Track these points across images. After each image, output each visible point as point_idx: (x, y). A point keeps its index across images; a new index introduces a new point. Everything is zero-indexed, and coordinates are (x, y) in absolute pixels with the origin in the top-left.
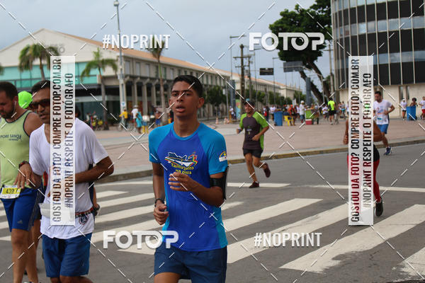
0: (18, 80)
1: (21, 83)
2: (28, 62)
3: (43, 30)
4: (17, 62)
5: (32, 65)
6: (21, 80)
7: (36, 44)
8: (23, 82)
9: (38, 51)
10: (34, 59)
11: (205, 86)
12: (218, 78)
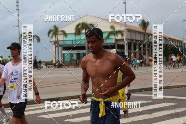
0: (74, 40)
1: (75, 42)
2: (79, 31)
3: (87, 15)
4: (74, 31)
5: (81, 33)
6: (75, 40)
7: (83, 22)
8: (76, 41)
9: (84, 26)
10: (82, 30)
11: (170, 45)
12: (176, 42)
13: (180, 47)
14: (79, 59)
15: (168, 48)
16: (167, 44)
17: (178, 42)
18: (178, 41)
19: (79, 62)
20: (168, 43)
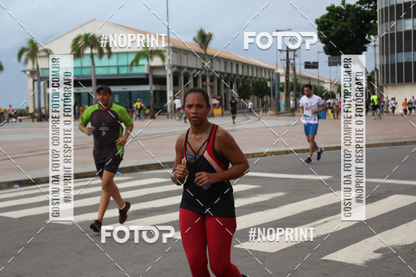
2: (79, 51)
3: (94, 20)
4: (68, 51)
5: (83, 54)
7: (87, 33)
9: (89, 40)
10: (85, 47)
11: (251, 78)
12: (263, 70)
13: (269, 80)
14: (81, 105)
15: (249, 82)
16: (246, 74)
17: (267, 72)
18: (266, 69)
19: (79, 109)
20: (248, 73)
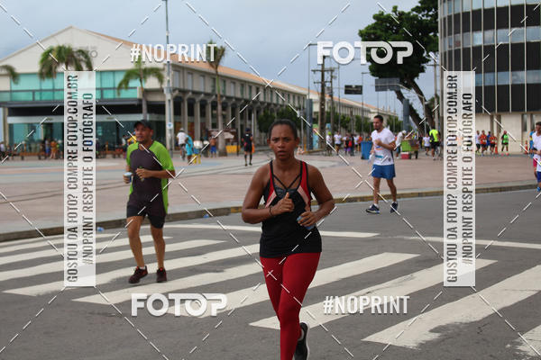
0: (37, 91)
1: (41, 94)
2: (51, 68)
3: (71, 27)
4: (36, 68)
5: (55, 72)
6: (41, 91)
7: (61, 45)
8: (43, 93)
9: (63, 54)
10: (58, 64)
11: (275, 105)
12: (291, 97)
13: (300, 109)
15: (272, 111)
16: (269, 101)
17: (296, 98)
18: (295, 94)
20: (271, 99)
